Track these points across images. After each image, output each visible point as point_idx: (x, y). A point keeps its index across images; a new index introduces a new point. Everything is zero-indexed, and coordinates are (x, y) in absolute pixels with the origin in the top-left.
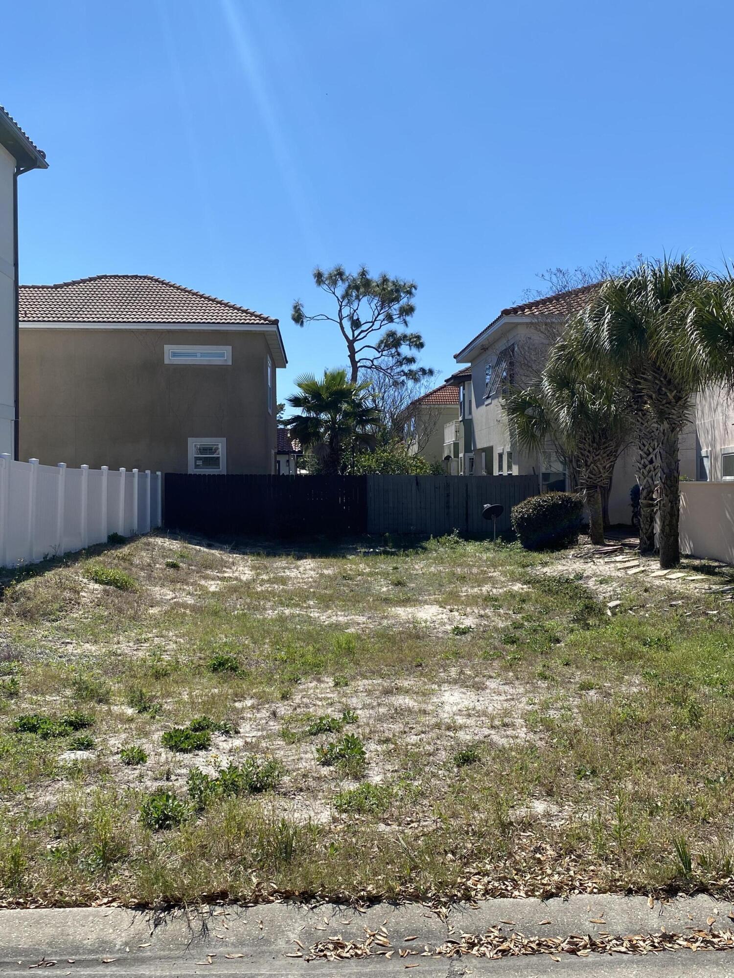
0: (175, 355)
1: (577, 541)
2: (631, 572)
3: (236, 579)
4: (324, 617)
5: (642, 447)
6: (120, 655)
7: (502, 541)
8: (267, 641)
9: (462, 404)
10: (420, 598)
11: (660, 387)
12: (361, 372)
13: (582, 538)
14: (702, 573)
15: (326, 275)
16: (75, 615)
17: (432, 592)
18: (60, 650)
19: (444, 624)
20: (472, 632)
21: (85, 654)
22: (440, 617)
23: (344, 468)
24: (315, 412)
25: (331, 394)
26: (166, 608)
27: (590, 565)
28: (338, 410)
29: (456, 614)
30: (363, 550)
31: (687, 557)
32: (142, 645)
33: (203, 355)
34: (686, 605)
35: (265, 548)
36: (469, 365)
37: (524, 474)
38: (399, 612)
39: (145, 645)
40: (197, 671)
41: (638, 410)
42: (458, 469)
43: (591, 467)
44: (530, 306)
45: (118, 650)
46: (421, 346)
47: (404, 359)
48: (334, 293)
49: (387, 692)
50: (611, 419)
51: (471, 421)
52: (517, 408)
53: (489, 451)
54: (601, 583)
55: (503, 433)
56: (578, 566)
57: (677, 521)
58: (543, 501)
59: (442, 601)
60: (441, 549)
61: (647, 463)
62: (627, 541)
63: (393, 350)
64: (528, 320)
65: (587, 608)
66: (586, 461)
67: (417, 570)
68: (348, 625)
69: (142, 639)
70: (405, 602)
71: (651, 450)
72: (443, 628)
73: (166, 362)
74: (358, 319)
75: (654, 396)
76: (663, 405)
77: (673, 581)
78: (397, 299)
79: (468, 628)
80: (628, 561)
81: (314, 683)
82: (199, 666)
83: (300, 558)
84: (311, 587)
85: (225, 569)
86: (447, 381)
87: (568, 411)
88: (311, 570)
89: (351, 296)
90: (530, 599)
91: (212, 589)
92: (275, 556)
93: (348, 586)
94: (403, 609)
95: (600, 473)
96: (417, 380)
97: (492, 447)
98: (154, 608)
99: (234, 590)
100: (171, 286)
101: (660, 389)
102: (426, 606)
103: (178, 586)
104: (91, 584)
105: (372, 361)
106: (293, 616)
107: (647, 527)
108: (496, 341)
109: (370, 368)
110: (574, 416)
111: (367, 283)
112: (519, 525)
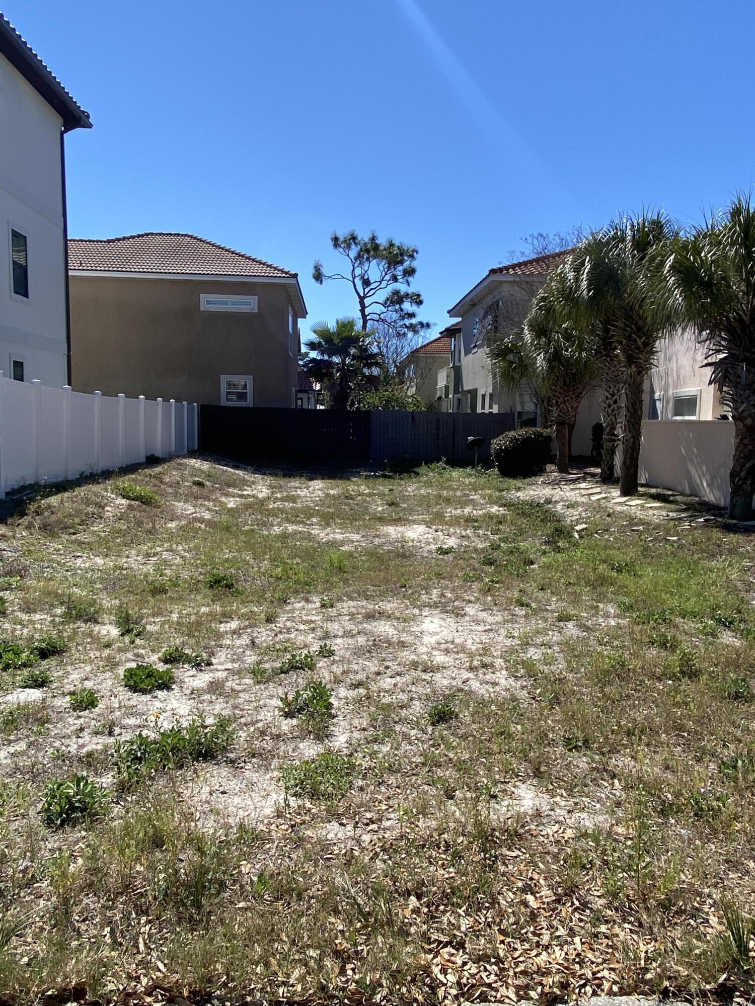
0: (208, 302)
1: (545, 469)
2: (594, 498)
3: (253, 496)
4: (323, 534)
5: (608, 389)
6: (126, 569)
7: (482, 468)
8: (267, 557)
9: (453, 353)
10: (410, 518)
11: (631, 334)
12: (369, 323)
13: (550, 467)
14: (659, 500)
15: (341, 239)
16: (95, 529)
17: (420, 512)
18: (68, 564)
19: (428, 543)
20: (454, 552)
21: (91, 568)
22: (425, 537)
23: (353, 404)
24: (328, 355)
25: (342, 339)
26: (184, 522)
27: (557, 490)
28: (347, 354)
29: (440, 533)
30: (366, 474)
31: (643, 485)
32: (150, 559)
33: (233, 303)
34: (647, 530)
35: (282, 469)
36: (460, 319)
37: (502, 412)
38: (390, 531)
39: (153, 559)
40: (194, 587)
41: (607, 356)
42: (448, 407)
43: (561, 407)
44: (513, 267)
45: (125, 564)
46: (420, 303)
47: (406, 314)
48: (348, 256)
49: (370, 616)
50: (582, 365)
51: (460, 367)
52: (501, 353)
53: (474, 392)
54: (568, 508)
55: (487, 377)
56: (547, 492)
57: (638, 454)
58: (519, 435)
59: (429, 521)
60: (431, 474)
61: (612, 403)
62: (588, 470)
63: (397, 307)
64: (512, 279)
65: (557, 531)
66: (557, 402)
67: (409, 492)
68: (342, 543)
69: (151, 553)
70: (397, 521)
71: (616, 392)
72: (428, 548)
73: (202, 309)
74: (368, 279)
75: (624, 342)
76: (632, 350)
77: (633, 508)
78: (401, 262)
79: (451, 549)
80: (592, 488)
81: (303, 603)
82: (198, 581)
83: (311, 479)
84: (317, 505)
85: (245, 488)
86: (441, 333)
87: (544, 357)
88: (318, 490)
89: (363, 258)
90: (506, 521)
91: (231, 505)
92: (290, 477)
93: (349, 506)
94: (393, 528)
95: (568, 411)
96: (416, 332)
97: (477, 389)
98: (173, 522)
99: (249, 506)
100: (207, 243)
101: (630, 336)
102: (415, 526)
103: (200, 502)
104: (119, 499)
105: (379, 315)
106: (295, 533)
107: (608, 459)
108: (485, 297)
109: (378, 321)
110: (549, 361)
111: (376, 247)
112: (498, 456)
